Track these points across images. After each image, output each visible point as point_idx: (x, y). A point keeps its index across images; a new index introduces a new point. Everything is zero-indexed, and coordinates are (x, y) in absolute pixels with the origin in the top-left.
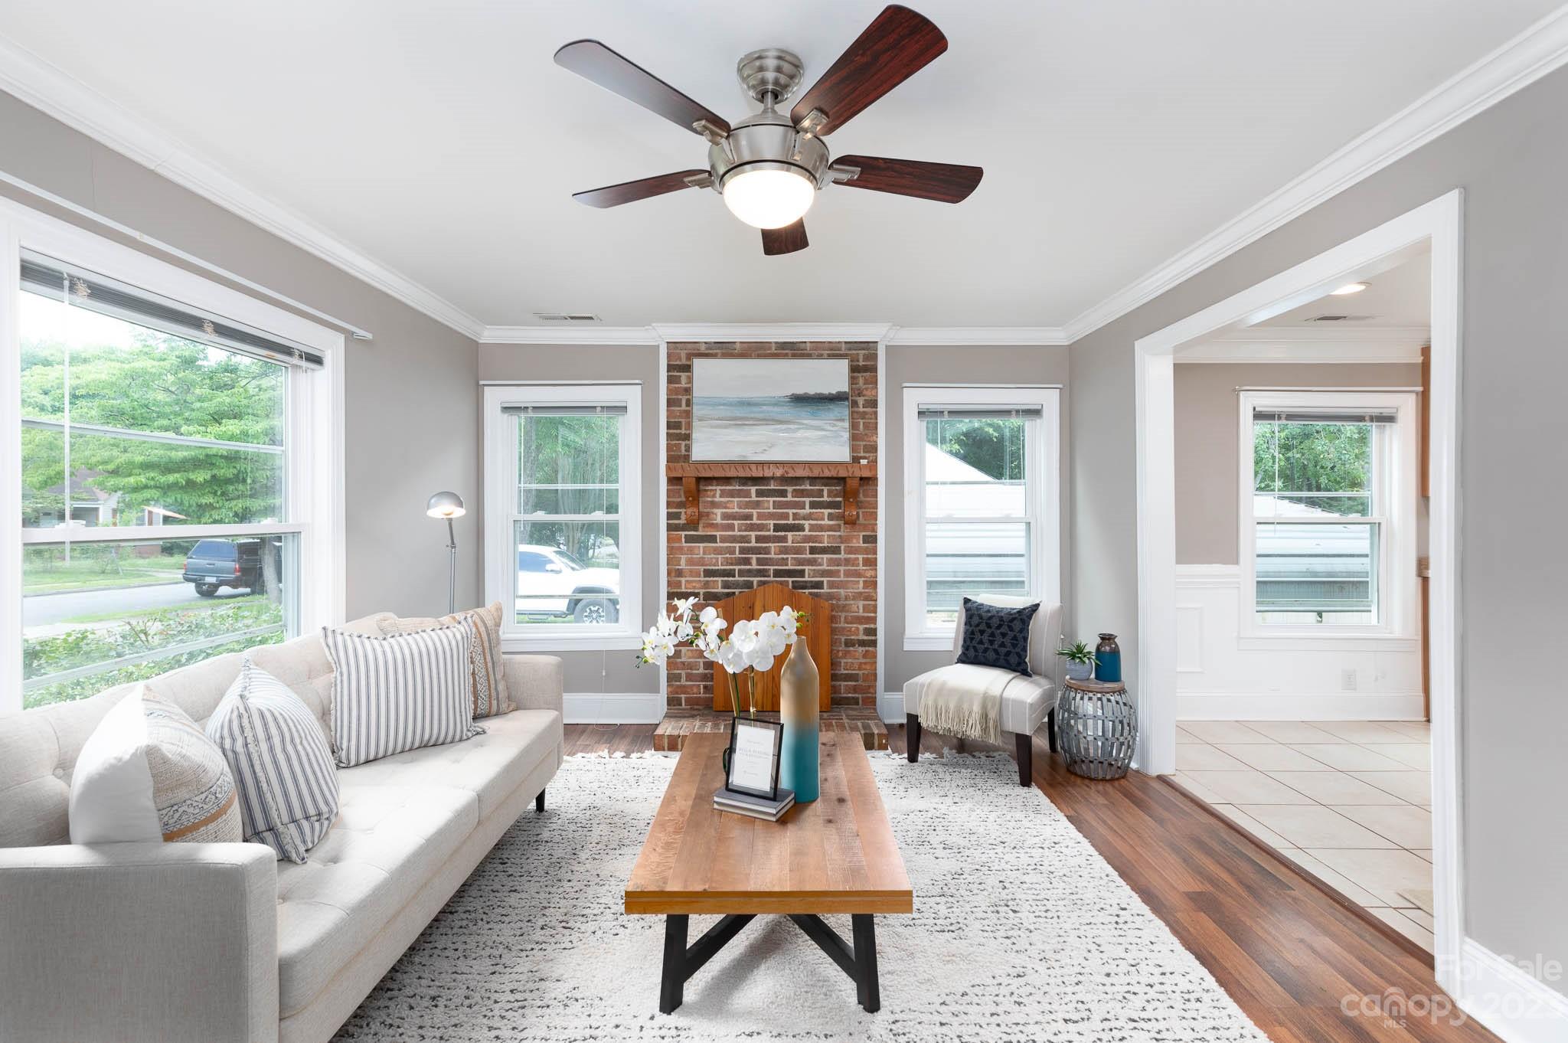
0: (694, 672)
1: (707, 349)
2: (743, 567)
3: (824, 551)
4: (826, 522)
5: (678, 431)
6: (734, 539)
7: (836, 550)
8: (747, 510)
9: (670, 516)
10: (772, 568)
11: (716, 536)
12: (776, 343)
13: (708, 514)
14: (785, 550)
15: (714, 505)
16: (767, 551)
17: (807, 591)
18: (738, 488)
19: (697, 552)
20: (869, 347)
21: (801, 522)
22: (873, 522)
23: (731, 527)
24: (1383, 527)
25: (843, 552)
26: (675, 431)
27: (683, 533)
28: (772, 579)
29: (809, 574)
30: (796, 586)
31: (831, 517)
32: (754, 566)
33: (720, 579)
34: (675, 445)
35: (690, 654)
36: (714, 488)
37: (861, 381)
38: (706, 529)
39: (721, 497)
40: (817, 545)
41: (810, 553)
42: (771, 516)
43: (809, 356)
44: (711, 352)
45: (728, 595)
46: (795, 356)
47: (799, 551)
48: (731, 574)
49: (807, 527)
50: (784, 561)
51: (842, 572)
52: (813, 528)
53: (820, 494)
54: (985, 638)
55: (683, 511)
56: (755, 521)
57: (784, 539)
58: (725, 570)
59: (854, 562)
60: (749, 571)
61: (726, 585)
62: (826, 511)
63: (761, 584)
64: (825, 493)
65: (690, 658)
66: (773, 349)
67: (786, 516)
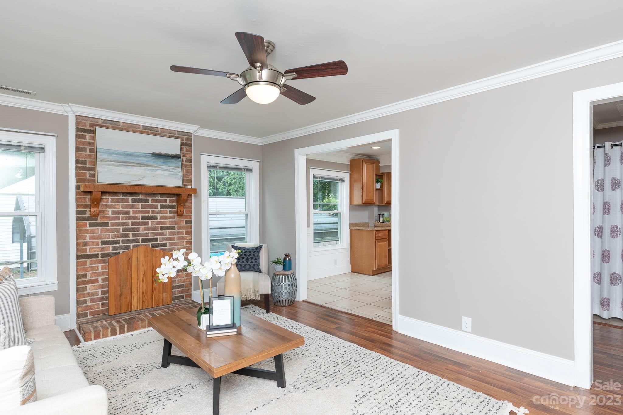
0: (96, 297)
1: (103, 123)
2: (124, 239)
3: (167, 228)
4: (168, 215)
5: (85, 166)
6: (119, 224)
7: (173, 228)
8: (127, 209)
9: (78, 212)
10: (141, 238)
11: (108, 223)
12: (142, 126)
13: (103, 211)
14: (148, 229)
15: (107, 206)
16: (138, 230)
17: (159, 248)
18: (121, 197)
19: (97, 232)
20: (188, 134)
21: (156, 215)
22: (190, 214)
23: (118, 218)
24: (342, 214)
25: (176, 229)
26: (83, 165)
27: (88, 222)
28: (140, 243)
29: (160, 240)
30: (153, 246)
31: (171, 212)
32: (131, 238)
33: (111, 246)
34: (83, 173)
35: (93, 288)
36: (107, 197)
37: (185, 150)
38: (102, 219)
39: (111, 202)
40: (164, 226)
41: (160, 230)
42: (140, 212)
43: (159, 135)
44: (105, 124)
45: (116, 254)
46: (152, 134)
47: (154, 229)
48: (117, 242)
49: (159, 217)
50: (147, 234)
51: (176, 238)
52: (162, 218)
53: (165, 201)
54: (245, 260)
55: (88, 209)
56: (131, 215)
57: (147, 223)
58: (114, 241)
59: (181, 233)
60: (128, 240)
61: (114, 249)
62: (168, 210)
63: (135, 246)
64: (168, 201)
65: (93, 290)
66: (141, 129)
67: (148, 212)
